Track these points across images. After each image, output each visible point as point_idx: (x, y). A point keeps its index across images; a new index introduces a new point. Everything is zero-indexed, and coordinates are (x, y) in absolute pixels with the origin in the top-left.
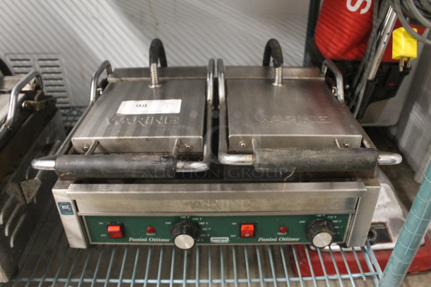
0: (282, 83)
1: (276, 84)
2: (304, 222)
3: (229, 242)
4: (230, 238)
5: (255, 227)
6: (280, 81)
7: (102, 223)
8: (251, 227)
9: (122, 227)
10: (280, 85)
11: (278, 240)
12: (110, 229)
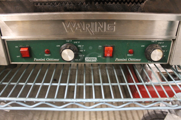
2: (144, 46)
3: (97, 62)
4: (98, 58)
5: (113, 49)
7: (17, 47)
8: (111, 48)
9: (29, 49)
11: (127, 60)
12: (22, 50)
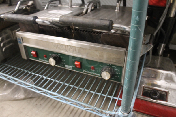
0: (119, 10)
1: (116, 11)
6: (118, 9)
7: (31, 50)
10: (118, 11)
11: (91, 73)
